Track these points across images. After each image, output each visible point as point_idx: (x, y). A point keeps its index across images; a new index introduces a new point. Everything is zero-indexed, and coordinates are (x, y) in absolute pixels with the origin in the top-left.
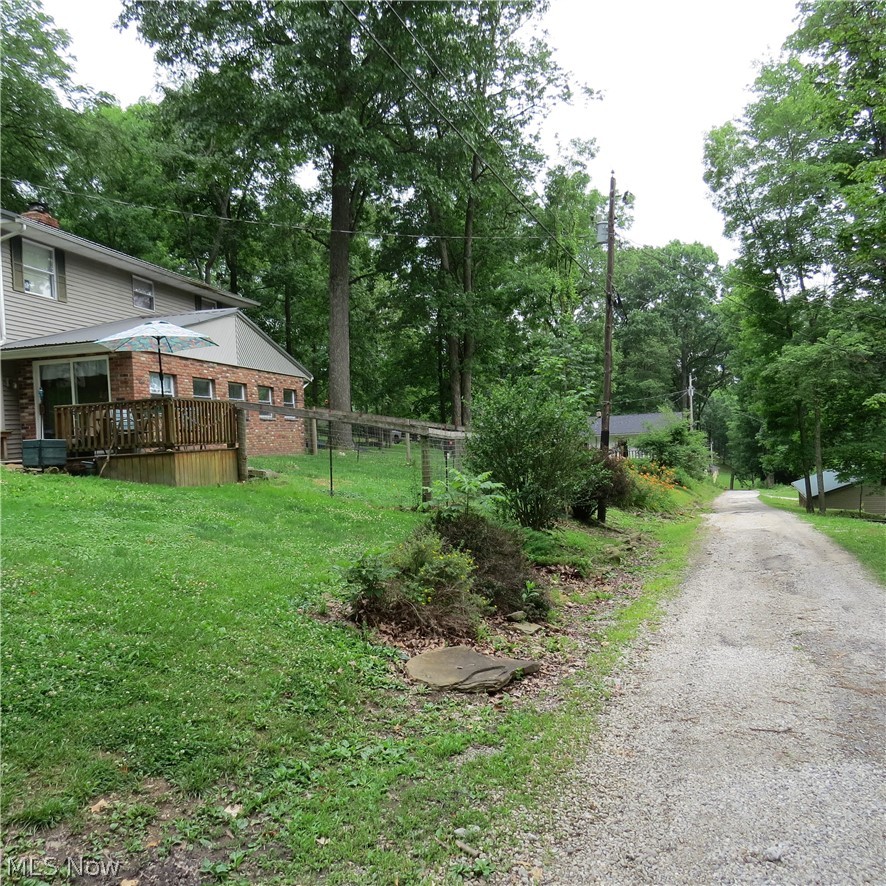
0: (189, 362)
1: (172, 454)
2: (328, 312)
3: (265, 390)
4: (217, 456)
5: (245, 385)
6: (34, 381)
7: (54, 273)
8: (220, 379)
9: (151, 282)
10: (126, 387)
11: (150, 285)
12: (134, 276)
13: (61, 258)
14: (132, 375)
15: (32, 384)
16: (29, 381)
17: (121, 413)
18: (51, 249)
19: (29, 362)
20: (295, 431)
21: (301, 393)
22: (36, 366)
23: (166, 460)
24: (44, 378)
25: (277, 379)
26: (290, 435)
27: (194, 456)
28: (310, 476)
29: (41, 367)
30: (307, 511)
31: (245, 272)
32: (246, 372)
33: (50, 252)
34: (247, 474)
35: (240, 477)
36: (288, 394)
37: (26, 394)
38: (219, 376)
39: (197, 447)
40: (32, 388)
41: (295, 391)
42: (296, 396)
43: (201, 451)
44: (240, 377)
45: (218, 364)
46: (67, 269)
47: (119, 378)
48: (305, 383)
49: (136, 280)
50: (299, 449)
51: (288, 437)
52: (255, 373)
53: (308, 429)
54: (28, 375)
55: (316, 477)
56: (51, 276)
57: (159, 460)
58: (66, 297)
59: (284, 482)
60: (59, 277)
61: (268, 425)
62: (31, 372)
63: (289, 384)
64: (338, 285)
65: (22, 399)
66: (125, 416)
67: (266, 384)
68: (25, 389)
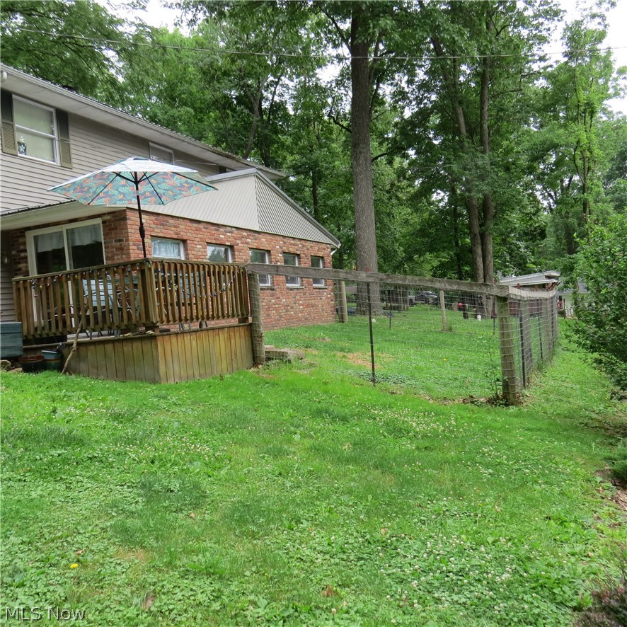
0: (201, 226)
1: (153, 337)
2: (350, 192)
3: (290, 256)
4: (223, 336)
5: (269, 252)
6: (28, 254)
7: (55, 136)
8: (240, 245)
9: (171, 151)
10: (122, 254)
11: (170, 154)
12: (151, 144)
13: (63, 119)
14: (127, 240)
15: (26, 258)
16: (22, 255)
17: (89, 285)
18: (52, 110)
19: (22, 231)
20: (325, 300)
21: (329, 260)
22: (30, 236)
23: (147, 346)
24: (40, 250)
25: (303, 246)
26: (319, 303)
27: (187, 338)
28: (342, 350)
29: (36, 238)
30: (344, 419)
31: (277, 162)
32: (269, 237)
33: (51, 113)
34: (264, 356)
35: (255, 360)
36: (316, 260)
37: (20, 269)
38: (238, 242)
39: (195, 326)
40: (26, 262)
41: (322, 258)
42: (324, 263)
43: (201, 329)
44: (264, 243)
45: (237, 228)
46: (70, 132)
47: (114, 244)
48: (333, 249)
49: (154, 148)
50: (329, 318)
51: (317, 306)
52: (279, 238)
53: (338, 296)
54: (22, 247)
55: (350, 351)
56: (52, 140)
57: (137, 345)
58: (70, 162)
59: (311, 365)
60: (61, 141)
61: (296, 294)
62: (24, 244)
63: (316, 251)
64: (361, 153)
65: (17, 275)
66: (94, 288)
67: (292, 250)
68: (19, 263)
